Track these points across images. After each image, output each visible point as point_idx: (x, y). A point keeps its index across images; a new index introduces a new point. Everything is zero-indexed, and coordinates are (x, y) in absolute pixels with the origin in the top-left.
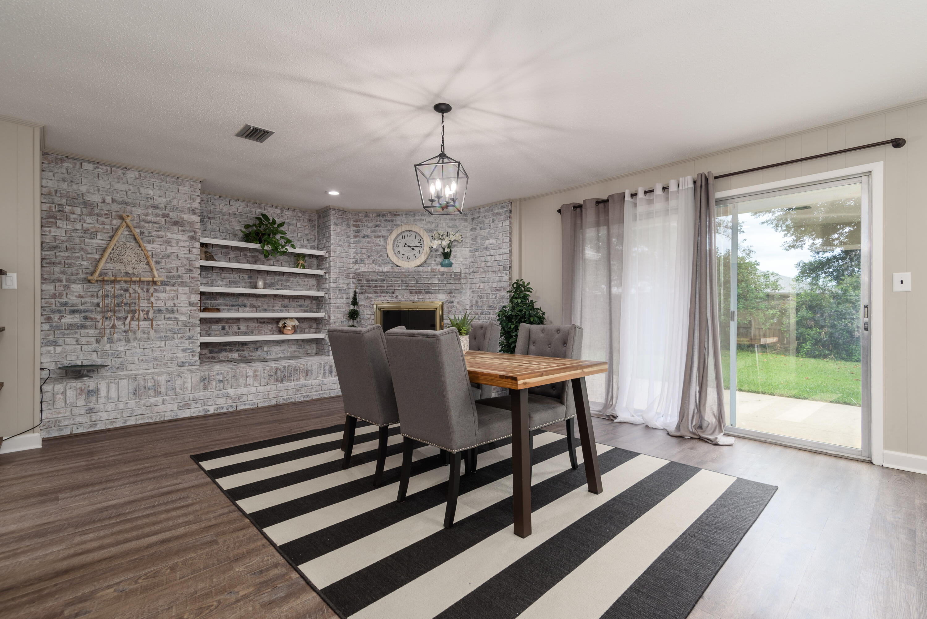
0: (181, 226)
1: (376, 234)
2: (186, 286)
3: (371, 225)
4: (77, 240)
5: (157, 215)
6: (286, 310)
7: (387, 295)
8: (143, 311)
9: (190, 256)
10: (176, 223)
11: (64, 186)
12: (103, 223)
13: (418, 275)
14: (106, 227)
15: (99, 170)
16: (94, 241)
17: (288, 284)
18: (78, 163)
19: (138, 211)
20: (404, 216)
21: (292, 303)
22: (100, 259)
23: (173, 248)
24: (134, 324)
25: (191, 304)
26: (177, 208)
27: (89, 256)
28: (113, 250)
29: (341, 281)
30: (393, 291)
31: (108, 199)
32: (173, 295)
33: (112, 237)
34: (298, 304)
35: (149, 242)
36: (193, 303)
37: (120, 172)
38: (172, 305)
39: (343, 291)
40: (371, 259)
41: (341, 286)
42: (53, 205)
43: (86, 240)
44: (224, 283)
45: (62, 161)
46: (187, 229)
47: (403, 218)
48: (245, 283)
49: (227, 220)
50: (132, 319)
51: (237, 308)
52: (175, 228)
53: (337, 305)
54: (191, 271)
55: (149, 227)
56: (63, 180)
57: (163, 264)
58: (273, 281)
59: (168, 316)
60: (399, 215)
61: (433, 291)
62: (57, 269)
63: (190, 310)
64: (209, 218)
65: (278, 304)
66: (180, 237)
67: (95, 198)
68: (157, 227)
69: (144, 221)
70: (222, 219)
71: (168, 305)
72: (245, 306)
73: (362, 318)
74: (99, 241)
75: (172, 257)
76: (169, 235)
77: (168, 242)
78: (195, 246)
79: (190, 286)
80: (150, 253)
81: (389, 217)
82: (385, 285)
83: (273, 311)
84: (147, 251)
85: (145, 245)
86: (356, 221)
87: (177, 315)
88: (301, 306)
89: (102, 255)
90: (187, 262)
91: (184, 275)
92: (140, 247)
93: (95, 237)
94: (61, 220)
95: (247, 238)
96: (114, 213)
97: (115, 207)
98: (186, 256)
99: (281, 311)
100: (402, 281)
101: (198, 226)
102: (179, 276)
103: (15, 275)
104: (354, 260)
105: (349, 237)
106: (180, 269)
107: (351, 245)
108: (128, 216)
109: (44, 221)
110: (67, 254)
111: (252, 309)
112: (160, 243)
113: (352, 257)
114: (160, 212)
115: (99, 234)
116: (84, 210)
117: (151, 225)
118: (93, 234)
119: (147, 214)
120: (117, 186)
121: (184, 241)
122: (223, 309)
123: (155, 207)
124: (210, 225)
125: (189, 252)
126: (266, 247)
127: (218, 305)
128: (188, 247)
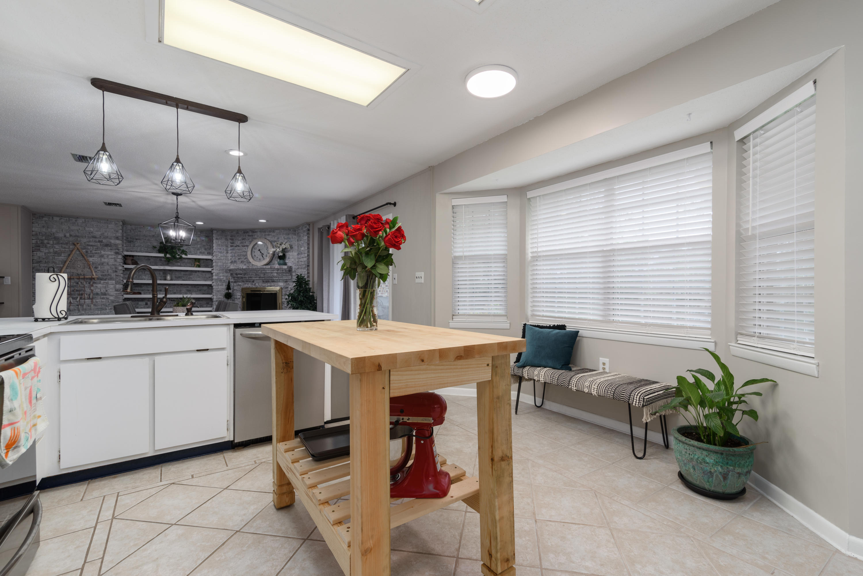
0: (110, 246)
1: (243, 245)
2: (113, 280)
3: (240, 239)
4: (51, 257)
5: (95, 242)
6: (190, 293)
7: (250, 283)
8: (87, 294)
9: (115, 263)
10: (107, 245)
11: (44, 230)
12: (65, 248)
13: (264, 270)
14: (66, 250)
15: (63, 220)
16: (60, 258)
17: (191, 277)
18: (51, 217)
19: (84, 240)
20: (259, 232)
22: (63, 267)
23: (105, 259)
24: (82, 301)
25: (116, 290)
26: (107, 237)
27: (57, 265)
28: (70, 262)
29: (221, 275)
30: (253, 281)
31: (68, 235)
32: (105, 285)
33: (69, 255)
34: (199, 289)
35: (91, 257)
36: (118, 290)
37: (74, 220)
38: (105, 291)
39: (223, 281)
40: (240, 260)
41: (222, 277)
42: (38, 240)
43: (56, 257)
44: (146, 277)
45: (43, 217)
46: (114, 248)
48: (161, 277)
49: (148, 240)
50: (81, 298)
52: (106, 248)
53: (219, 289)
54: (116, 271)
55: (91, 248)
56: (43, 227)
57: (99, 268)
58: (180, 275)
59: (102, 297)
60: (256, 232)
61: (276, 280)
63: (116, 294)
64: (137, 239)
65: (184, 289)
66: (109, 253)
67: (61, 235)
68: (95, 248)
69: (88, 245)
70: (145, 239)
71: (102, 291)
73: (235, 298)
74: (62, 257)
75: (105, 264)
76: (103, 252)
77: (102, 256)
78: (118, 257)
79: (115, 280)
80: (92, 263)
81: (250, 234)
82: (247, 277)
84: (89, 261)
85: (88, 258)
86: (232, 236)
87: (108, 297)
88: (200, 290)
89: (64, 265)
90: (114, 267)
91: (112, 274)
92: (85, 259)
93: (60, 256)
94: (42, 247)
95: (160, 252)
96: (71, 242)
97: (71, 239)
98: (113, 263)
99: (186, 293)
100: (256, 274)
101: (120, 246)
102: (109, 275)
103: (10, 278)
104: (230, 261)
105: (227, 246)
106: (110, 271)
107: (229, 252)
108: (78, 243)
109: (33, 249)
112: (97, 257)
113: (229, 259)
114: (97, 240)
115: (63, 254)
116: (55, 242)
117: (92, 247)
118: (59, 254)
119: (90, 242)
120: (73, 228)
121: (112, 255)
122: (146, 293)
123: (94, 237)
124: (137, 243)
125: (115, 261)
126: (168, 256)
127: (143, 290)
128: (114, 258)
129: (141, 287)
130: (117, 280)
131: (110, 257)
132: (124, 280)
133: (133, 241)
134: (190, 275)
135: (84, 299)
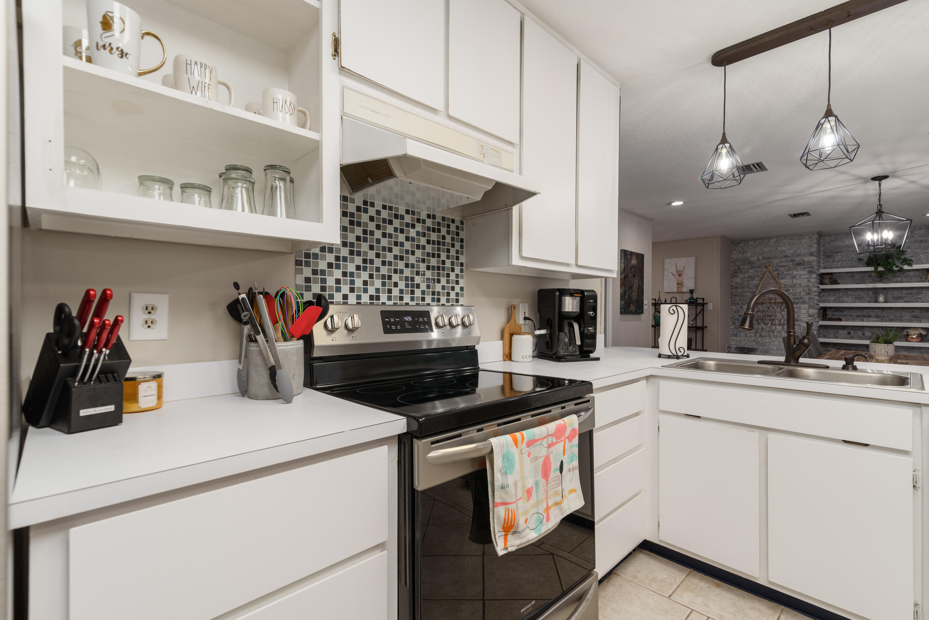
0: (803, 265)
2: (806, 304)
4: (746, 283)
5: (787, 261)
6: (916, 320)
8: (778, 320)
9: (809, 284)
10: (799, 264)
11: (740, 256)
12: (758, 272)
14: (759, 273)
15: (756, 243)
16: (754, 282)
17: (920, 296)
18: (746, 242)
19: (776, 261)
21: (925, 313)
22: (756, 291)
23: (797, 280)
24: (773, 327)
26: (800, 254)
27: (751, 290)
28: (762, 285)
31: (761, 258)
32: (797, 310)
33: (762, 279)
35: (782, 278)
36: (811, 315)
37: (766, 241)
38: (797, 316)
42: (736, 267)
43: (750, 282)
44: (849, 299)
45: (740, 243)
46: (807, 266)
48: (870, 298)
49: (853, 251)
50: (772, 324)
51: (862, 318)
52: (798, 267)
54: (809, 294)
55: (782, 269)
56: (740, 253)
57: (791, 291)
58: (900, 295)
62: (737, 298)
64: (837, 252)
65: (907, 315)
66: (802, 272)
67: (754, 259)
68: (787, 269)
69: (780, 266)
70: (848, 251)
72: (870, 316)
74: (755, 282)
75: (797, 286)
76: (795, 273)
77: (794, 277)
78: (812, 277)
79: (808, 304)
80: (783, 285)
83: (901, 321)
84: (781, 284)
85: (780, 281)
87: (800, 323)
89: (757, 289)
90: (807, 288)
91: (805, 297)
92: (777, 282)
93: (754, 280)
94: (739, 273)
95: (868, 264)
96: (763, 265)
97: (764, 261)
98: (806, 284)
99: (910, 321)
101: (814, 263)
102: (801, 298)
103: (711, 304)
106: (802, 293)
108: (770, 266)
109: (732, 275)
110: (741, 290)
111: (877, 319)
112: (789, 278)
114: (789, 259)
115: (756, 278)
116: (749, 266)
117: (783, 268)
118: (752, 278)
119: (781, 262)
120: (766, 249)
121: (804, 275)
122: (849, 319)
123: (786, 256)
124: (838, 257)
125: (809, 281)
126: (880, 269)
127: (844, 316)
128: (808, 278)
129: (842, 312)
130: (811, 303)
131: (803, 277)
132: (819, 304)
133: (832, 256)
134: (918, 294)
135: (775, 325)
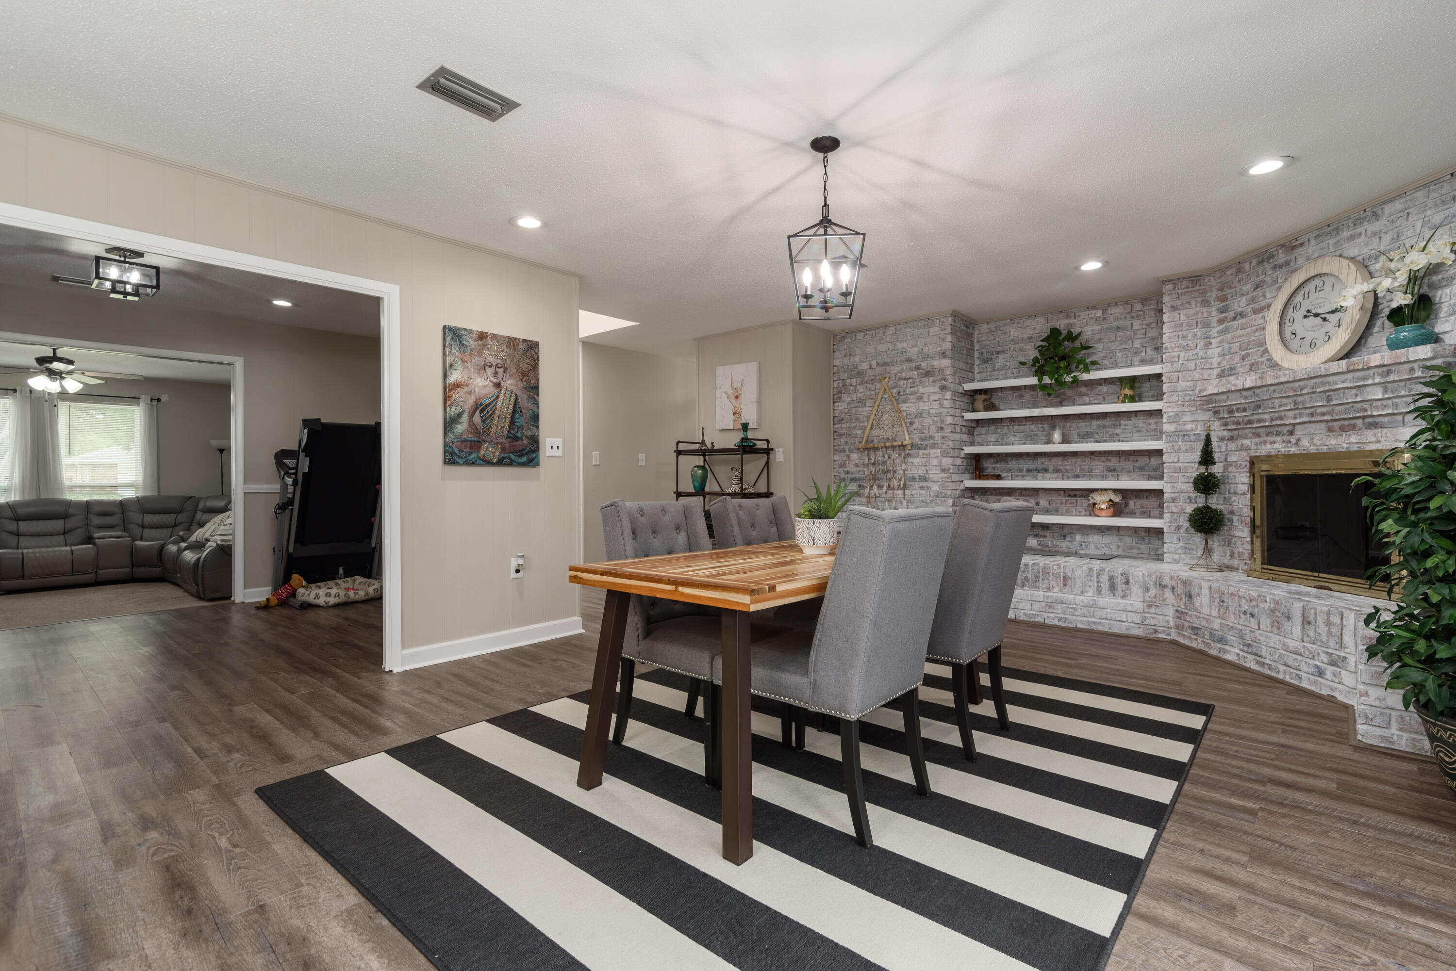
0: (932, 375)
1: (1256, 306)
2: (937, 448)
3: (1248, 287)
4: (854, 411)
5: (911, 369)
6: (1113, 476)
7: (1279, 439)
8: (896, 479)
9: (941, 410)
10: (927, 374)
11: (846, 361)
12: (870, 390)
13: (1323, 384)
14: (872, 393)
15: (867, 336)
16: (864, 409)
17: (1117, 431)
18: (854, 336)
19: (895, 370)
20: (1313, 242)
21: (1125, 463)
22: (867, 426)
23: (925, 404)
24: (892, 493)
25: (944, 471)
26: (928, 355)
28: (875, 415)
29: (1188, 418)
30: (1290, 428)
31: (874, 363)
32: (925, 460)
33: (875, 403)
34: (1138, 464)
35: (904, 401)
36: (948, 469)
37: (881, 331)
38: (925, 472)
39: (1192, 438)
40: (1247, 363)
41: (1189, 426)
42: (840, 382)
43: (860, 409)
44: (1017, 439)
45: (844, 338)
46: (938, 377)
47: (1312, 248)
48: (1043, 434)
49: (1021, 350)
50: (889, 487)
51: (1035, 473)
52: (926, 379)
53: (1180, 464)
54: (942, 429)
55: (904, 384)
56: (846, 356)
57: (916, 424)
58: (1089, 430)
59: (921, 484)
60: (1302, 244)
61: (1386, 419)
62: (843, 440)
63: (942, 478)
64: (998, 353)
65: (1099, 466)
66: (931, 389)
67: (864, 366)
68: (911, 383)
69: (901, 379)
70: (1014, 350)
71: (921, 472)
72: (1046, 470)
73: (1232, 491)
74: (867, 409)
75: (925, 415)
78: (946, 397)
79: (941, 448)
80: (905, 414)
81: (1282, 258)
82: (1267, 416)
83: (1090, 477)
84: (901, 412)
85: (900, 405)
86: (1221, 289)
87: (929, 484)
88: (1142, 469)
89: (868, 423)
92: (895, 408)
93: (865, 405)
94: (844, 393)
95: (1032, 372)
96: (877, 377)
97: (878, 370)
98: (937, 411)
99: (1104, 477)
100: (1295, 403)
101: (950, 373)
102: (931, 437)
103: (782, 450)
104: (1217, 371)
105: (1207, 325)
106: (932, 429)
107: (1213, 341)
108: (886, 378)
109: (835, 397)
110: (848, 425)
111: (1056, 475)
112: (913, 401)
113: (1215, 365)
114: (914, 365)
115: (868, 402)
116: (858, 379)
117: (905, 382)
118: (862, 402)
119: (902, 371)
120: (882, 348)
121: (935, 393)
122: (1017, 476)
123: (909, 360)
124: (1000, 361)
125: (941, 405)
127: (1009, 470)
128: (939, 399)
129: (1006, 463)
130: (944, 446)
131: (933, 397)
132: (964, 448)
133: (991, 360)
134: (1115, 426)
135: (894, 489)
